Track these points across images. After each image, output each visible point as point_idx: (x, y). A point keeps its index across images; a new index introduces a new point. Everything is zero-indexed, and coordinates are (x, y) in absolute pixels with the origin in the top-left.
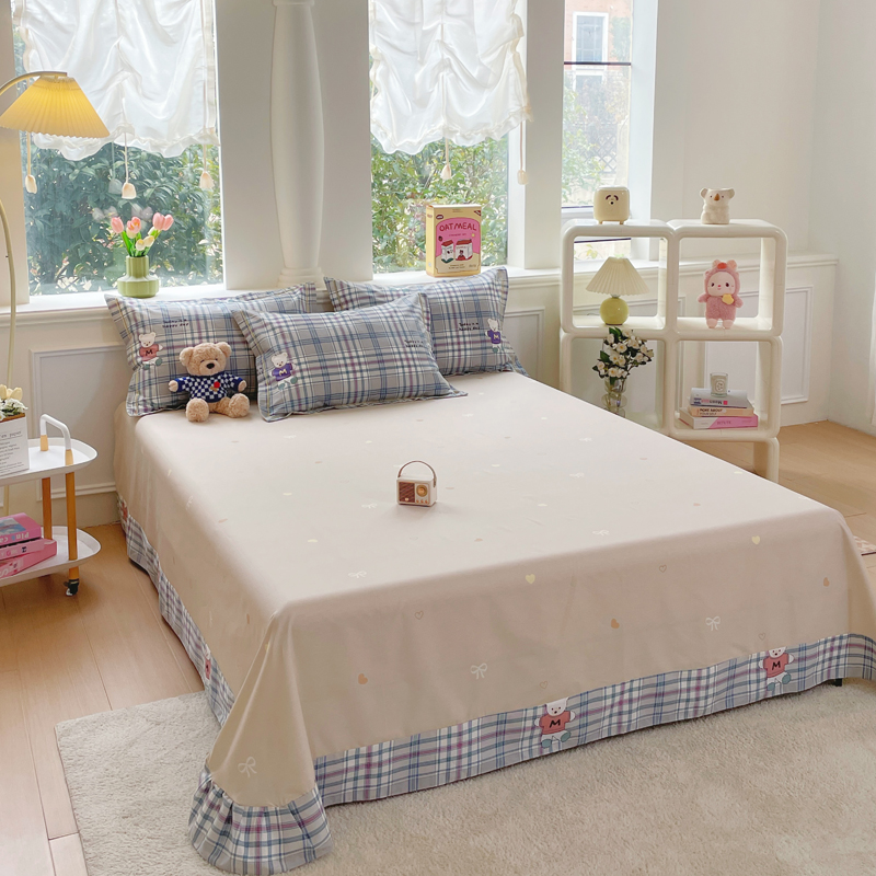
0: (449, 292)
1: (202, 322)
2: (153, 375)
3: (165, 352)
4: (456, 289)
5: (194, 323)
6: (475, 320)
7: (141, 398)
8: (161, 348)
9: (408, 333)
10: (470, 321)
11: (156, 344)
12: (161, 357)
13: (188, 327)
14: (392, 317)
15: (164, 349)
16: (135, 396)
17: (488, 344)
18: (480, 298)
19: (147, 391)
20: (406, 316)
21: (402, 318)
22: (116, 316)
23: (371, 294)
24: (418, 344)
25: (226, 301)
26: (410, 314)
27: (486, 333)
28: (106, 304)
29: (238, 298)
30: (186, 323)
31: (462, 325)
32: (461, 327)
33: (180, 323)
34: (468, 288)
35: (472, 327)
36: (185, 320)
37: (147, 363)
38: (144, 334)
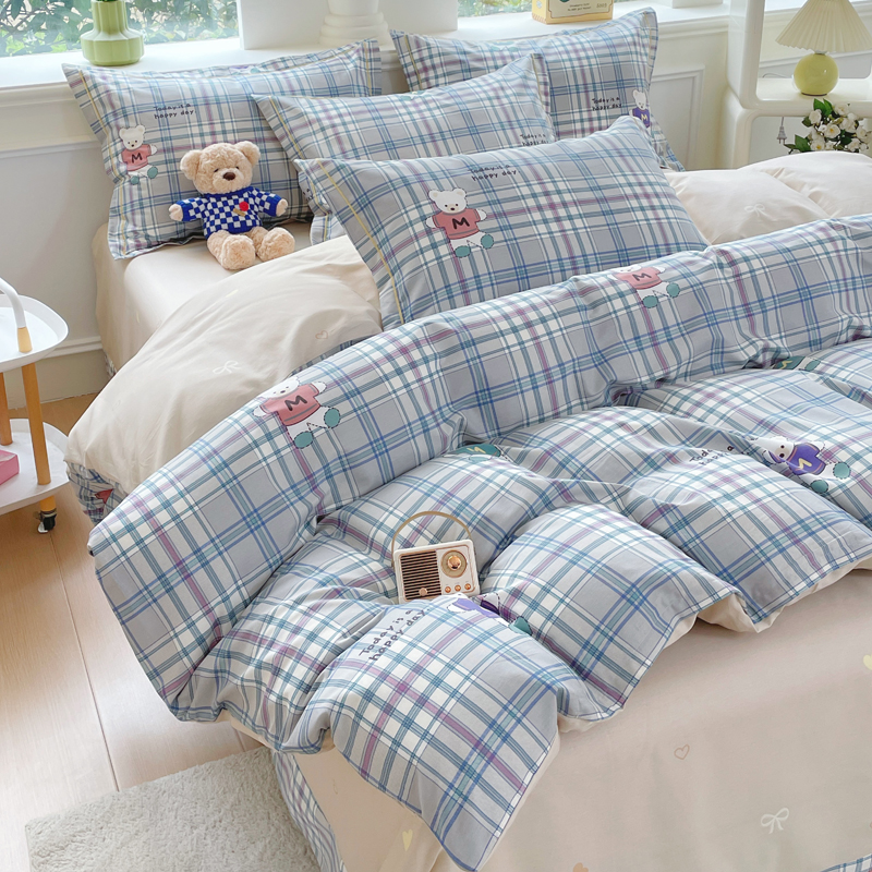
0: (576, 51)
1: (214, 108)
2: (145, 193)
3: (162, 157)
4: (587, 45)
5: (202, 109)
6: (614, 93)
7: (130, 228)
8: (154, 150)
9: (523, 123)
10: (608, 95)
11: (146, 144)
12: (153, 164)
13: (193, 117)
14: (498, 98)
15: (158, 152)
16: (120, 224)
18: (621, 58)
19: (138, 217)
20: (519, 95)
21: (513, 99)
22: (83, 99)
23: (462, 57)
24: (539, 139)
25: (248, 71)
26: (524, 91)
27: (631, 112)
28: (65, 80)
29: (264, 66)
30: (190, 109)
31: (596, 102)
32: (594, 105)
33: (181, 110)
34: (603, 43)
35: (611, 104)
36: (188, 105)
37: (135, 174)
38: (128, 127)
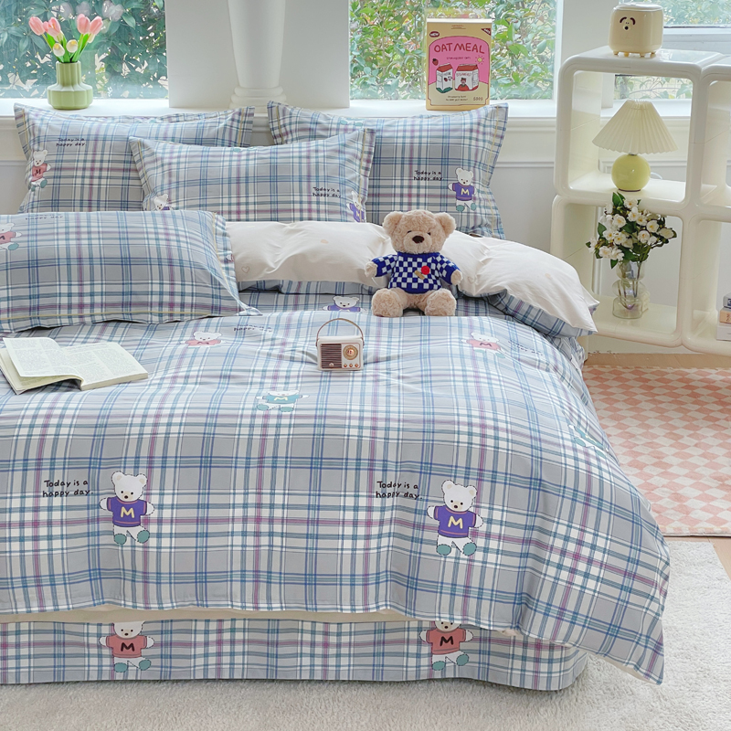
0: (413, 131)
1: (100, 144)
3: (52, 173)
4: (425, 127)
5: (92, 143)
6: (438, 169)
8: (49, 168)
9: (321, 179)
10: (430, 169)
11: (46, 163)
12: (47, 178)
13: (83, 148)
14: (308, 157)
15: (51, 169)
17: (450, 201)
18: (451, 141)
20: (329, 157)
21: (321, 160)
22: (22, 128)
24: (331, 193)
25: (148, 121)
26: (337, 155)
27: (450, 186)
28: (13, 114)
29: (162, 119)
30: (83, 142)
31: (418, 173)
32: (416, 176)
33: (76, 142)
34: (441, 127)
35: (432, 176)
36: (83, 140)
37: (34, 183)
38: (38, 150)
